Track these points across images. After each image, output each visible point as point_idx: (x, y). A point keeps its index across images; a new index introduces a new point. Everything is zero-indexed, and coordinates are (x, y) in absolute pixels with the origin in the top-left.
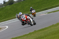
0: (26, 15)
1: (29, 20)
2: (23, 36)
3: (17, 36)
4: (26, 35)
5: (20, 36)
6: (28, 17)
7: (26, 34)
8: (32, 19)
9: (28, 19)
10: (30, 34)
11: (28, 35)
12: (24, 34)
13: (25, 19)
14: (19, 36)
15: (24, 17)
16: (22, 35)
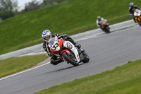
0: (62, 37)
1: (68, 52)
2: (101, 75)
3: (87, 76)
4: (108, 72)
5: (95, 74)
6: (66, 44)
7: (107, 69)
8: (78, 47)
9: (65, 48)
10: (118, 69)
11: (113, 71)
12: (104, 70)
13: (58, 48)
14: (91, 75)
15: (55, 43)
16: (100, 73)
